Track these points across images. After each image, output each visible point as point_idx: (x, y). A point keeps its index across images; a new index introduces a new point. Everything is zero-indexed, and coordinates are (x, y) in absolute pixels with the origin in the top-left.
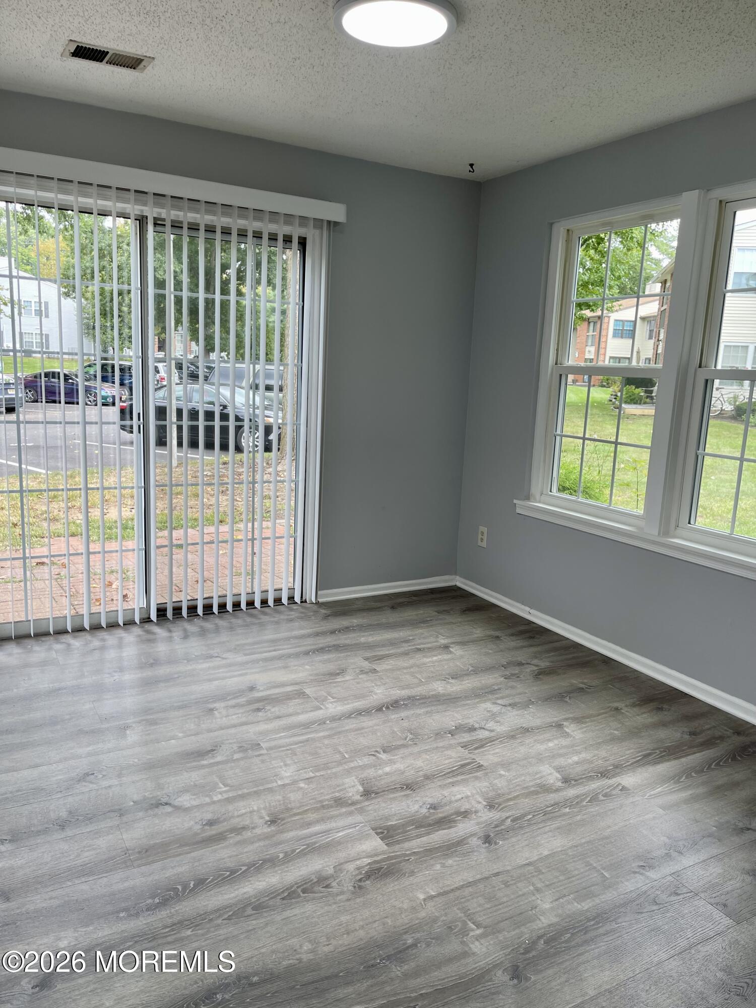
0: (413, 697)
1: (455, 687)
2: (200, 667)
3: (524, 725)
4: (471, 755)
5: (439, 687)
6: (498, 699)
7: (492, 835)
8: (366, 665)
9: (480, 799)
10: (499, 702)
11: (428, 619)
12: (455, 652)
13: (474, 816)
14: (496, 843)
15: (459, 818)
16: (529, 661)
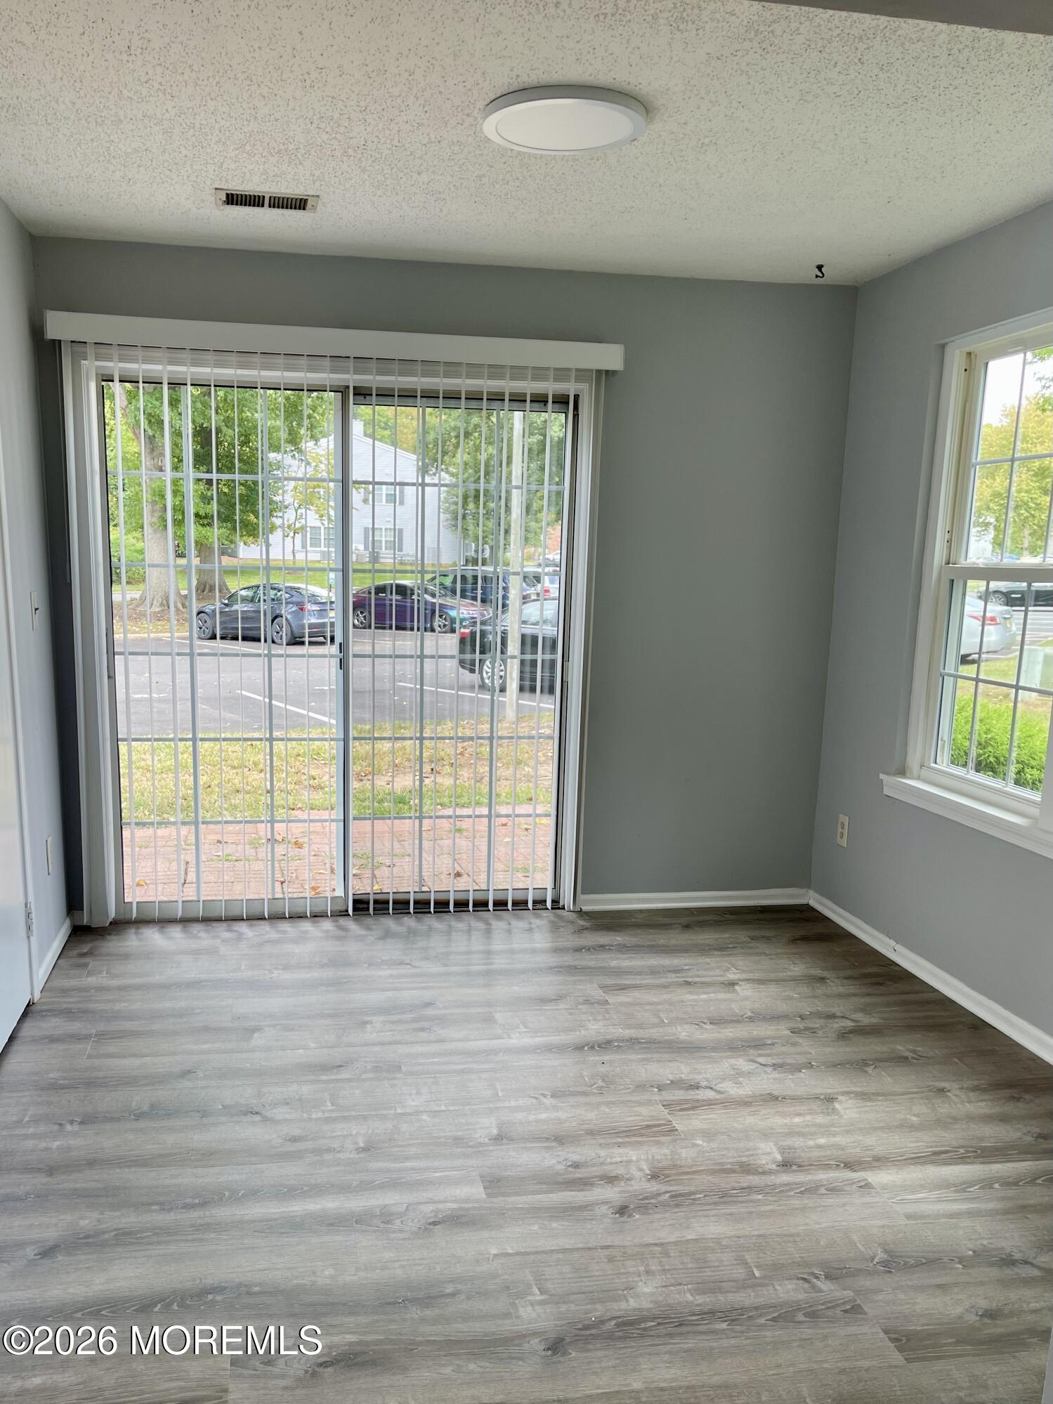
0: (637, 1039)
1: (709, 1034)
2: (381, 973)
3: (774, 1092)
4: (669, 1117)
5: (683, 1032)
6: (760, 1055)
7: (632, 1206)
8: (598, 994)
9: (645, 1167)
10: (760, 1060)
11: (730, 946)
12: (740, 992)
13: (623, 1183)
14: (630, 1216)
15: (602, 1182)
16: (847, 1014)
